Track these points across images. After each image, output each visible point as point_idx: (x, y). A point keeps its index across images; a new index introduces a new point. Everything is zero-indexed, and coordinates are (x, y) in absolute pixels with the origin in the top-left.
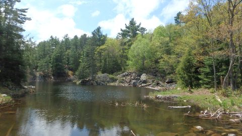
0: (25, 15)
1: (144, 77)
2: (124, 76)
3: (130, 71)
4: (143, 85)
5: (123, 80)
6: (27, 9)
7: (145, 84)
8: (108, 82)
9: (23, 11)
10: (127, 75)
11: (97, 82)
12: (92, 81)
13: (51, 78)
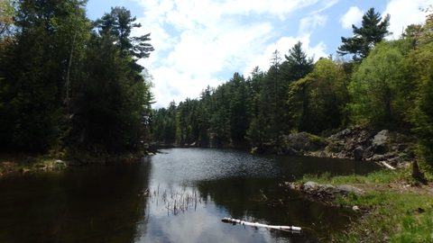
0: (149, 45)
1: (380, 138)
2: (342, 137)
3: (357, 126)
4: (375, 157)
5: (338, 145)
6: (149, 35)
7: (380, 156)
8: (307, 149)
9: (144, 38)
10: (350, 135)
11: (284, 150)
12: (275, 148)
13: (229, 142)
